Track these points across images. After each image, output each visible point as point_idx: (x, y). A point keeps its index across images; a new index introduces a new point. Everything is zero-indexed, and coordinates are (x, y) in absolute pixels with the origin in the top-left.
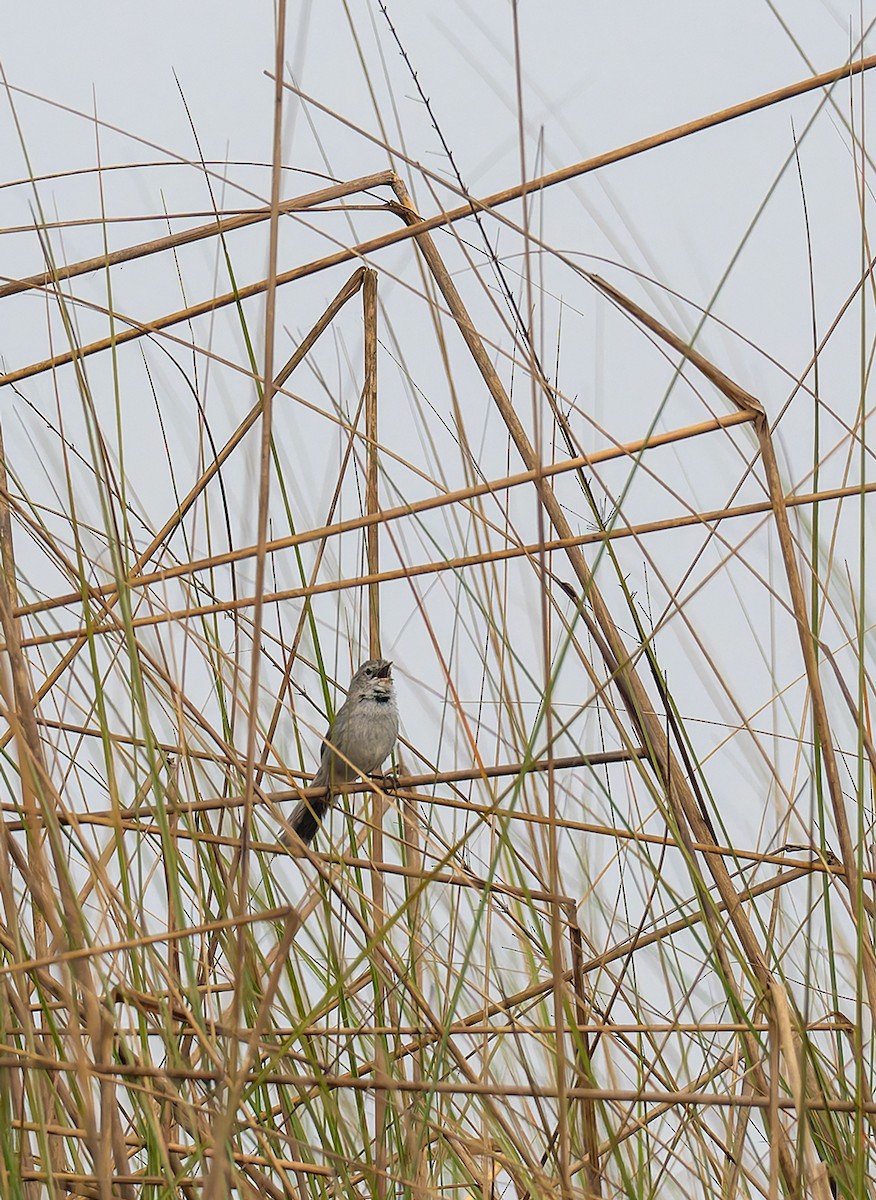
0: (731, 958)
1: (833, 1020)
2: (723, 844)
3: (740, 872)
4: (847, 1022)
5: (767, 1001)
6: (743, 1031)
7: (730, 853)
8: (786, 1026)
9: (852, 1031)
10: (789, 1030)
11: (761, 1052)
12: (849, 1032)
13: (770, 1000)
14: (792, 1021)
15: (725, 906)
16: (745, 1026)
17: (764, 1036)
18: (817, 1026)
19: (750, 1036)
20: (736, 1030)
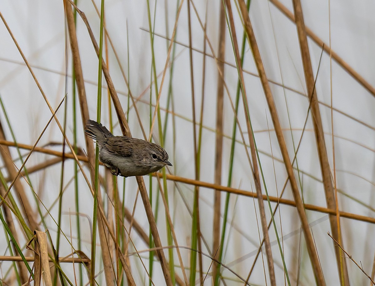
0: (13, 216)
1: (76, 256)
2: (10, 139)
3: (21, 158)
4: (86, 257)
5: (34, 242)
6: (18, 261)
7: (15, 145)
8: (45, 258)
9: (89, 264)
10: (48, 261)
11: (29, 274)
12: (86, 264)
13: (37, 241)
14: (49, 255)
15: (10, 179)
16: (20, 258)
17: (31, 264)
18: (67, 259)
19: (23, 264)
20: (14, 260)
